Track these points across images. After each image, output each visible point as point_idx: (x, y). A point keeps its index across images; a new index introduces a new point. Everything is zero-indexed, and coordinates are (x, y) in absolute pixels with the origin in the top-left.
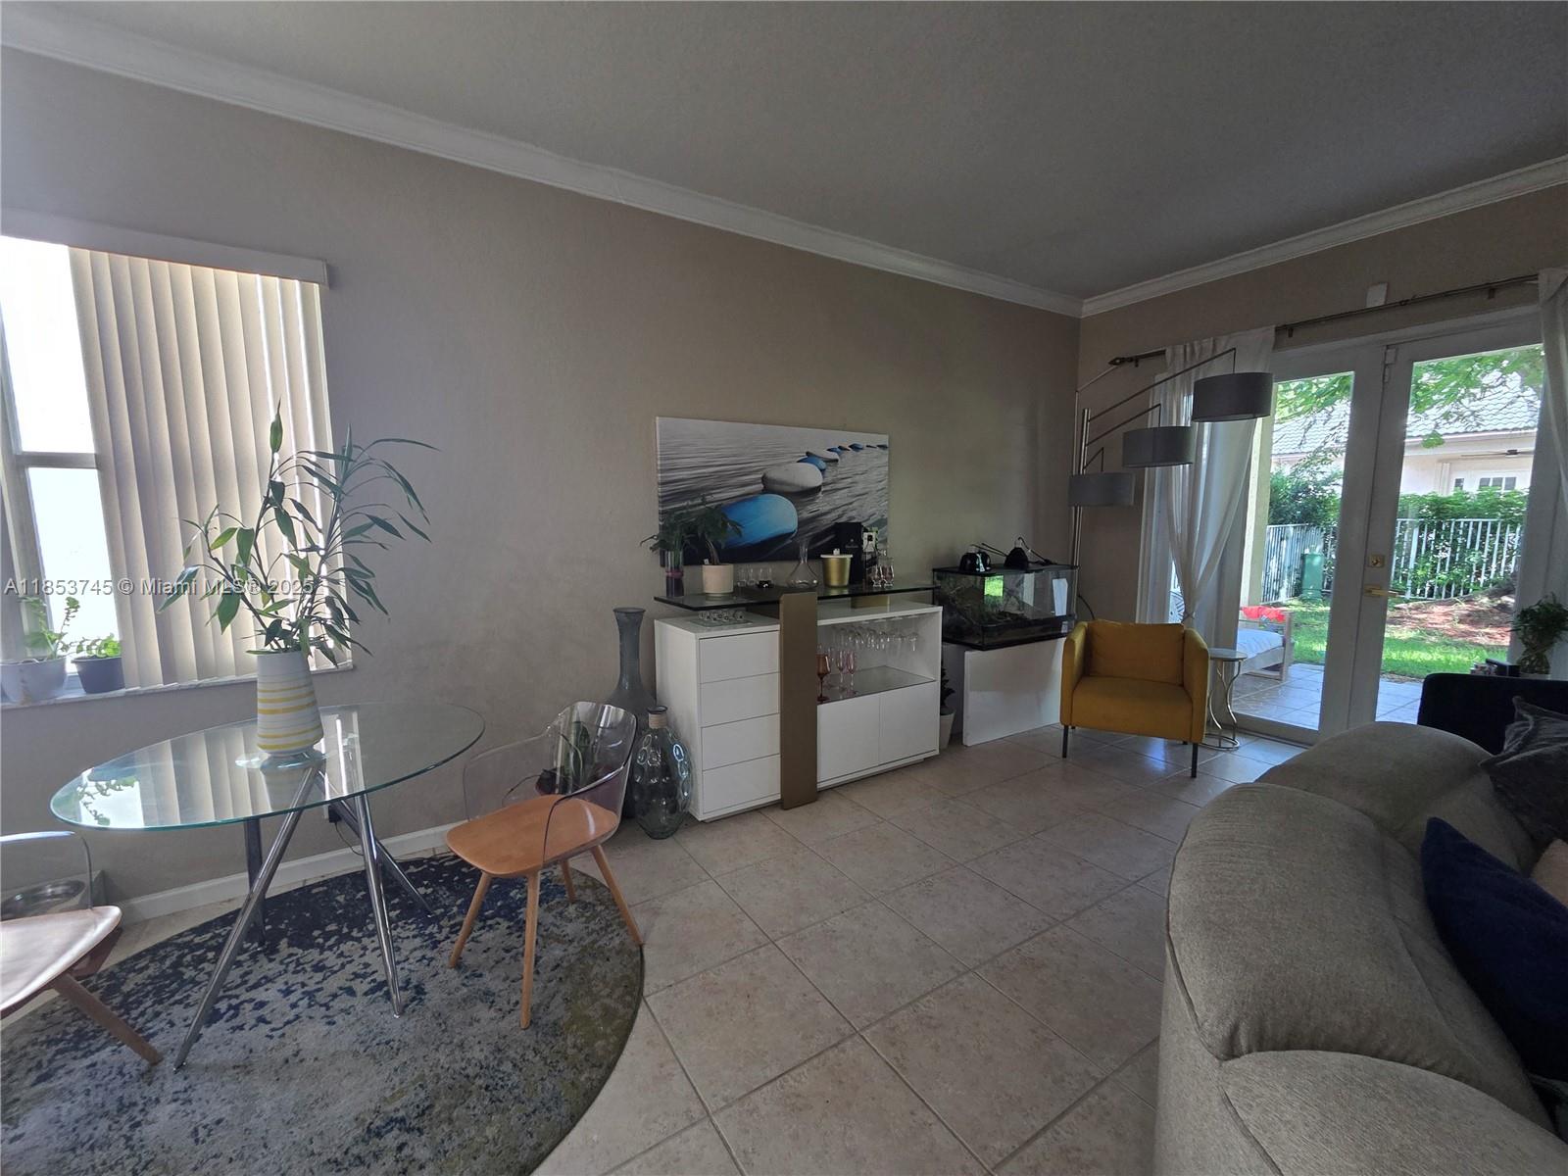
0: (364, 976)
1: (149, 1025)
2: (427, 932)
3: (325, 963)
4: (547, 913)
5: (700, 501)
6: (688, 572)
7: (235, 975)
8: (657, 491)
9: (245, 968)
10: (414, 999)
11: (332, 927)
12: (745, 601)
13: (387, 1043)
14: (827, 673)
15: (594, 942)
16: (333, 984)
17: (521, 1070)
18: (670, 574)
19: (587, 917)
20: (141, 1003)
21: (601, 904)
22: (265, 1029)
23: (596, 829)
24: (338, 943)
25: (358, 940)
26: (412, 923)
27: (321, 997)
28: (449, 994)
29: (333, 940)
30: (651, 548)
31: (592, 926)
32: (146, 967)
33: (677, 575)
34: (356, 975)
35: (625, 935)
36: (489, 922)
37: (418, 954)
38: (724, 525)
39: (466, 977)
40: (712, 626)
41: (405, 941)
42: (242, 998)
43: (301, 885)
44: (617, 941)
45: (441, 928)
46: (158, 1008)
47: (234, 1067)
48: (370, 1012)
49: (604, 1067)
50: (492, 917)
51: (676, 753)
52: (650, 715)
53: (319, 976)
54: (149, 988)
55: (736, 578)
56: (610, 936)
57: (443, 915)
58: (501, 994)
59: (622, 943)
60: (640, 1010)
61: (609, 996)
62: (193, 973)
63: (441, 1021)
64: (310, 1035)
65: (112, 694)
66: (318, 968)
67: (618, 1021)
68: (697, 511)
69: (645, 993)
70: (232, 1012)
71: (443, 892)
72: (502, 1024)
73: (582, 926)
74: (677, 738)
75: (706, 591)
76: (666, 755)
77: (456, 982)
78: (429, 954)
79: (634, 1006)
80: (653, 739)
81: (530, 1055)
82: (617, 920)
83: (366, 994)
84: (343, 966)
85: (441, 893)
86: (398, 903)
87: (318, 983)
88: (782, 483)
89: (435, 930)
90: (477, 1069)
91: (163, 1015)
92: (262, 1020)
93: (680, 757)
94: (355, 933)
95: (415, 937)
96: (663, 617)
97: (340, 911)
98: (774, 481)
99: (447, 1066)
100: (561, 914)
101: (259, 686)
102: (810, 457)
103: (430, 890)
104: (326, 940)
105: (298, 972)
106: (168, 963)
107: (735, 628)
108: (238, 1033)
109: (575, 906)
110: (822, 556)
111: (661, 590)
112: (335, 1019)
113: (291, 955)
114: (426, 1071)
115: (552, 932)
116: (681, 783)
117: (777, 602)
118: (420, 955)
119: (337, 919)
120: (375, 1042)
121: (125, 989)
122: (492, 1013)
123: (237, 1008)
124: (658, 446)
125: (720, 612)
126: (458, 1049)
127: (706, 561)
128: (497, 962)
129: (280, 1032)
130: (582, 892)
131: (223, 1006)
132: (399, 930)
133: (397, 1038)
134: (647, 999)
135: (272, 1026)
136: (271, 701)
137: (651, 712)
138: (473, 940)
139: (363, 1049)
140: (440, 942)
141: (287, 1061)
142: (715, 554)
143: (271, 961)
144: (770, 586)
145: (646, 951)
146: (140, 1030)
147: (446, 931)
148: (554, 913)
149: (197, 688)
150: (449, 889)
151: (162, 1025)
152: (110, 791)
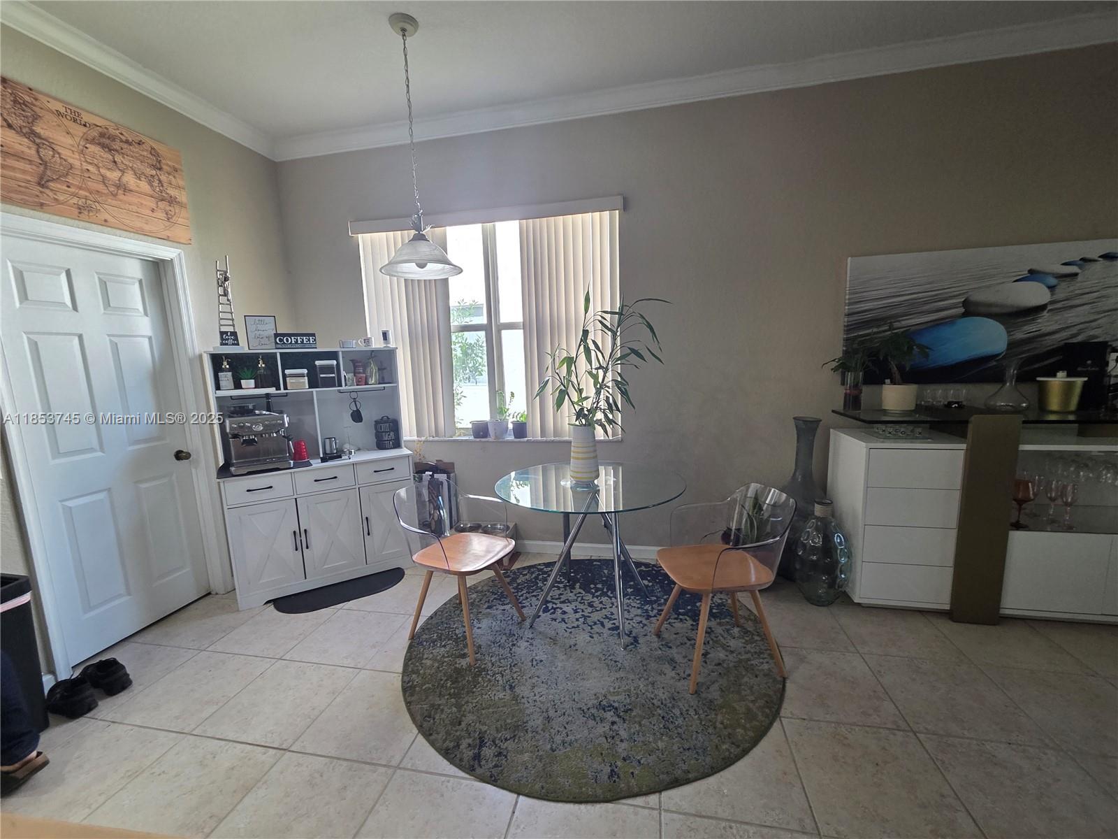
0: (610, 619)
1: (524, 602)
2: (645, 608)
3: (594, 604)
4: (718, 626)
5: (887, 328)
6: (867, 392)
7: (556, 593)
8: (843, 321)
9: (561, 592)
10: (632, 644)
11: (599, 586)
12: (929, 419)
13: (616, 662)
14: (1027, 500)
15: (749, 660)
16: (596, 616)
17: (684, 718)
18: (848, 391)
19: (747, 641)
20: (522, 590)
21: (758, 635)
22: (564, 625)
23: (756, 578)
24: (601, 595)
25: (610, 598)
26: (638, 600)
27: (589, 621)
28: (651, 650)
29: (599, 593)
30: (832, 369)
31: (748, 647)
32: (526, 574)
33: (856, 392)
34: (607, 617)
35: (773, 665)
36: (681, 617)
37: (639, 619)
38: (910, 348)
39: (662, 645)
40: (888, 438)
41: (633, 608)
42: (558, 606)
43: (589, 558)
44: (766, 667)
45: (653, 608)
46: (528, 595)
47: (550, 638)
48: (610, 640)
49: (741, 748)
50: (683, 614)
51: (837, 540)
52: (816, 505)
53: (590, 609)
54: (526, 585)
55: (919, 396)
56: (761, 660)
57: (655, 602)
58: (681, 665)
59: (770, 670)
60: (775, 724)
61: (752, 701)
62: (542, 585)
63: (644, 664)
64: (582, 638)
65: (522, 440)
66: (590, 605)
67: (757, 723)
68: (880, 337)
69: (783, 713)
70: (552, 611)
71: (657, 589)
72: (679, 684)
73: (741, 645)
74: (840, 527)
75: (884, 408)
76: (827, 539)
77: (656, 645)
78: (645, 622)
79: (771, 718)
80: (817, 525)
81: (692, 712)
82: (768, 652)
83: (609, 629)
84: (601, 609)
85: (656, 587)
86: (633, 585)
87: (589, 613)
88: (990, 305)
89: (650, 608)
90: (659, 703)
91: (528, 600)
92: (563, 620)
93: (840, 544)
94: (609, 593)
95: (638, 608)
96: (838, 427)
97: (604, 579)
98: (977, 304)
99: (643, 691)
100: (728, 630)
101: (572, 444)
102: (1033, 275)
103: (650, 584)
104: (596, 592)
105: (582, 603)
106: (534, 576)
107: (912, 443)
108: (554, 622)
109: (738, 629)
110: (1039, 379)
111: (839, 404)
112: (594, 636)
113: (580, 593)
114: (632, 689)
115: (720, 640)
116: (840, 565)
117: (967, 422)
118: (640, 620)
119: (603, 583)
120: (610, 658)
121: (519, 581)
122: (673, 674)
123: (555, 609)
124: (848, 283)
125: (897, 427)
126: (650, 685)
127: (888, 381)
128: (682, 644)
129: (570, 630)
130: (746, 622)
131: (550, 605)
132: (631, 600)
133: (621, 662)
134: (782, 719)
135: (567, 625)
136: (578, 453)
137: (818, 503)
138: (669, 623)
139: (604, 658)
140: (651, 617)
141: (570, 647)
142: (897, 376)
143: (572, 592)
144: (961, 406)
145: (788, 685)
146: (520, 603)
147: (655, 611)
148: (723, 627)
149: (553, 442)
150: (661, 587)
151: (528, 604)
152: (520, 487)
